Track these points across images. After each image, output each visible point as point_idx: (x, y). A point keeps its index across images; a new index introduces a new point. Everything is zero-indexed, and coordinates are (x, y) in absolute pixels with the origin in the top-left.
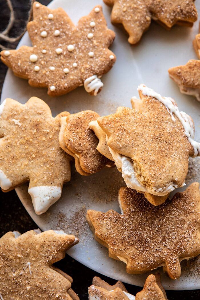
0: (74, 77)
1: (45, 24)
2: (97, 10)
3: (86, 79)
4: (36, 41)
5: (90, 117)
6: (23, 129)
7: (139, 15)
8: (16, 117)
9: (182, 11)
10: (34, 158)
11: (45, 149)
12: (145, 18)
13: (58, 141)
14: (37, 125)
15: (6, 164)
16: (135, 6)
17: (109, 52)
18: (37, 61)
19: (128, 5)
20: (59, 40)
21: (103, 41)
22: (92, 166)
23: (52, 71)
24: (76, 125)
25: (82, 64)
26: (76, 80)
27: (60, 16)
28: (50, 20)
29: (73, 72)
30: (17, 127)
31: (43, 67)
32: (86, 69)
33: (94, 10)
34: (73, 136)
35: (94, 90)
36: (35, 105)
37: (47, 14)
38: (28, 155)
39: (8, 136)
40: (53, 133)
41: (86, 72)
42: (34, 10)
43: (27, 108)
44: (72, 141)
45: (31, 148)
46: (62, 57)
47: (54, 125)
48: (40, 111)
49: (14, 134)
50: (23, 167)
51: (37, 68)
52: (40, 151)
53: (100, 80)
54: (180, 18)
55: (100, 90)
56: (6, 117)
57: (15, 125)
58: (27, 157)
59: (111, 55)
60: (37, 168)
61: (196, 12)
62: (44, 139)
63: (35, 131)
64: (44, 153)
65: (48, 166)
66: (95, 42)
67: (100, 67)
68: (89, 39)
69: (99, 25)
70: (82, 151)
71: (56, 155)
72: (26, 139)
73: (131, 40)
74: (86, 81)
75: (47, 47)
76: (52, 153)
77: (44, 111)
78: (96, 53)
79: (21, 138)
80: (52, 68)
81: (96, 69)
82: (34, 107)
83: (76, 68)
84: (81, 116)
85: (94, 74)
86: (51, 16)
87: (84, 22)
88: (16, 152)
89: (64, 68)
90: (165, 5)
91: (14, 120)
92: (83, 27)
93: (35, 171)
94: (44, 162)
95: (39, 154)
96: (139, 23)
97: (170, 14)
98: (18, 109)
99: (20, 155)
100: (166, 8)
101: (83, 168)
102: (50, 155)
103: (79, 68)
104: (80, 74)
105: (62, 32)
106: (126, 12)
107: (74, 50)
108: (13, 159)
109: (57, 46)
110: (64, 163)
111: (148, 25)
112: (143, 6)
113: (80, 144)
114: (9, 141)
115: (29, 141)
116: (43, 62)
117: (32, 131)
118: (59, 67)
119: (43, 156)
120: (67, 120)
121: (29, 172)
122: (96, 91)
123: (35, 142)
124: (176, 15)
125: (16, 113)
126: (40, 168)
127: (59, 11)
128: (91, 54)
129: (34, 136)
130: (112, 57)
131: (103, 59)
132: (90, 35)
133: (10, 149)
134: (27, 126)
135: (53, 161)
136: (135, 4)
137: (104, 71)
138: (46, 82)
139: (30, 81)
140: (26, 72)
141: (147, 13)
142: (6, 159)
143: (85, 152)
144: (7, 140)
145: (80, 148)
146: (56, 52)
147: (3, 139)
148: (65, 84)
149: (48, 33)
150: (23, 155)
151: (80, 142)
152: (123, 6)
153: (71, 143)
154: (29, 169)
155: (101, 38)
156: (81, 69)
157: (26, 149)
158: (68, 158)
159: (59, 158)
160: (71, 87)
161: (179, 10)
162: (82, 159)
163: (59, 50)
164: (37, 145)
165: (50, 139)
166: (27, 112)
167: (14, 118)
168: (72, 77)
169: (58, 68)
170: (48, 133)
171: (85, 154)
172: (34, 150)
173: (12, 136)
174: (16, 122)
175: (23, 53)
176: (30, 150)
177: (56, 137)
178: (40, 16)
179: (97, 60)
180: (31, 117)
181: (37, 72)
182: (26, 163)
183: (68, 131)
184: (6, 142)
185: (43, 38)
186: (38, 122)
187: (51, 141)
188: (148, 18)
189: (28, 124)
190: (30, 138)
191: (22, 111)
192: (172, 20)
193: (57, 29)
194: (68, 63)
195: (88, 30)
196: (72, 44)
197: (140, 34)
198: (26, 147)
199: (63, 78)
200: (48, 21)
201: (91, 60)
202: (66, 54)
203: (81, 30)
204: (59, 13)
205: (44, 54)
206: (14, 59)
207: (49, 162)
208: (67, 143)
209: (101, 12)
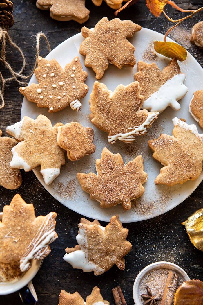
0: (64, 101)
1: (45, 70)
2: (76, 60)
3: (71, 102)
4: (40, 80)
5: (75, 126)
6: (35, 135)
7: (101, 62)
8: (31, 128)
9: (126, 59)
10: (43, 152)
11: (49, 146)
12: (105, 64)
13: (56, 141)
14: (43, 132)
15: (26, 156)
16: (99, 57)
17: (85, 85)
18: (41, 92)
19: (95, 56)
20: (54, 79)
21: (80, 79)
22: (77, 156)
23: (51, 98)
24: (67, 132)
25: (68, 93)
26: (65, 103)
27: (54, 64)
28: (48, 67)
29: (63, 99)
30: (31, 134)
31: (45, 96)
32: (71, 96)
33: (74, 60)
34: (66, 139)
35: (77, 109)
36: (42, 120)
37: (46, 63)
38: (39, 150)
39: (27, 140)
40: (53, 136)
41: (71, 98)
42: (38, 61)
43: (37, 122)
44: (65, 142)
45: (41, 146)
46: (56, 89)
47: (54, 131)
48: (45, 124)
49: (30, 138)
50: (36, 158)
51: (42, 97)
52: (46, 148)
53: (79, 102)
54: (125, 63)
55: (80, 109)
56: (25, 128)
57: (30, 133)
58: (39, 152)
59: (86, 87)
60: (45, 158)
61: (135, 59)
62: (48, 140)
63: (43, 136)
64: (48, 149)
65: (51, 156)
66: (76, 79)
67: (79, 94)
68: (72, 78)
69: (78, 69)
70: (71, 147)
71: (56, 150)
72: (37, 141)
73: (97, 77)
74: (71, 104)
75: (47, 83)
76: (53, 148)
77: (47, 123)
78: (77, 86)
79: (35, 140)
80: (51, 97)
81: (77, 95)
82: (41, 121)
83: (65, 96)
84: (69, 126)
85: (76, 99)
86: (48, 65)
87: (69, 68)
88: (32, 149)
89: (58, 96)
90: (116, 56)
91: (30, 130)
92: (68, 71)
93: (44, 160)
94: (49, 154)
95: (46, 150)
96: (102, 67)
97: (120, 61)
98: (32, 123)
99: (34, 150)
100: (117, 58)
101: (72, 157)
102: (52, 150)
103: (67, 95)
104: (67, 100)
105: (56, 74)
106: (94, 61)
107: (63, 85)
108: (30, 153)
109: (53, 82)
110: (61, 154)
111: (107, 68)
112: (103, 57)
113: (70, 143)
114: (27, 143)
115: (40, 142)
116: (45, 93)
117: (41, 136)
118: (55, 95)
119: (48, 151)
120: (62, 129)
121: (40, 160)
122: (78, 109)
123: (43, 142)
124: (123, 61)
125: (31, 125)
126: (47, 158)
127: (53, 61)
128: (74, 87)
129: (42, 139)
130: (86, 88)
131: (81, 90)
132: (73, 76)
133: (28, 147)
134: (37, 133)
135: (54, 154)
136: (99, 55)
137: (82, 96)
138: (47, 105)
139: (37, 105)
140: (35, 100)
141: (106, 60)
142: (26, 153)
143: (73, 148)
144: (26, 142)
145: (70, 146)
146: (52, 86)
147: (24, 141)
148: (59, 106)
149: (47, 75)
150: (36, 150)
151: (70, 142)
152: (91, 57)
153: (64, 143)
154: (40, 159)
155: (79, 77)
156: (68, 96)
157: (38, 147)
158: (63, 151)
159: (58, 152)
160: (63, 107)
161: (124, 59)
162: (71, 152)
163: (54, 86)
164: (44, 144)
165: (52, 140)
166: (37, 125)
167: (29, 129)
168: (63, 102)
169: (54, 97)
170: (50, 137)
171: (73, 149)
172: (42, 147)
173: (29, 140)
174: (31, 131)
175: (33, 88)
176: (40, 148)
177: (55, 139)
178: (42, 65)
179: (77, 90)
180: (40, 127)
181: (42, 99)
182: (39, 155)
183: (62, 136)
184: (26, 143)
185: (44, 78)
186: (44, 130)
187: (52, 141)
188: (107, 64)
189: (38, 132)
190: (40, 140)
191: (34, 124)
192: (121, 64)
193: (53, 72)
194: (60, 93)
195: (71, 72)
196: (62, 81)
197: (103, 73)
198: (38, 146)
199: (57, 103)
200: (47, 68)
201: (74, 90)
202: (59, 87)
203: (67, 72)
204: (53, 63)
205: (45, 88)
206: (28, 92)
207: (52, 154)
208: (62, 143)
209: (78, 61)
